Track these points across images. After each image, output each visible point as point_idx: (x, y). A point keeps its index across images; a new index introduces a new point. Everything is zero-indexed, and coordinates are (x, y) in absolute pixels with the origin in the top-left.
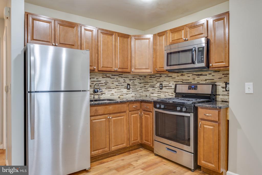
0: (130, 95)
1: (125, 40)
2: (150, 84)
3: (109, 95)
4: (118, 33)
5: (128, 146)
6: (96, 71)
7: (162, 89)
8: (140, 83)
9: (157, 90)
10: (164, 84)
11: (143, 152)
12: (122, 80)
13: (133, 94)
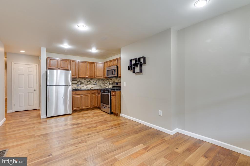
0: (97, 87)
1: (92, 64)
2: (106, 82)
3: (86, 87)
4: (88, 62)
5: (91, 107)
6: (78, 77)
7: (109, 85)
8: (102, 82)
9: (108, 85)
10: (110, 82)
11: (98, 110)
12: (92, 81)
13: (98, 87)
